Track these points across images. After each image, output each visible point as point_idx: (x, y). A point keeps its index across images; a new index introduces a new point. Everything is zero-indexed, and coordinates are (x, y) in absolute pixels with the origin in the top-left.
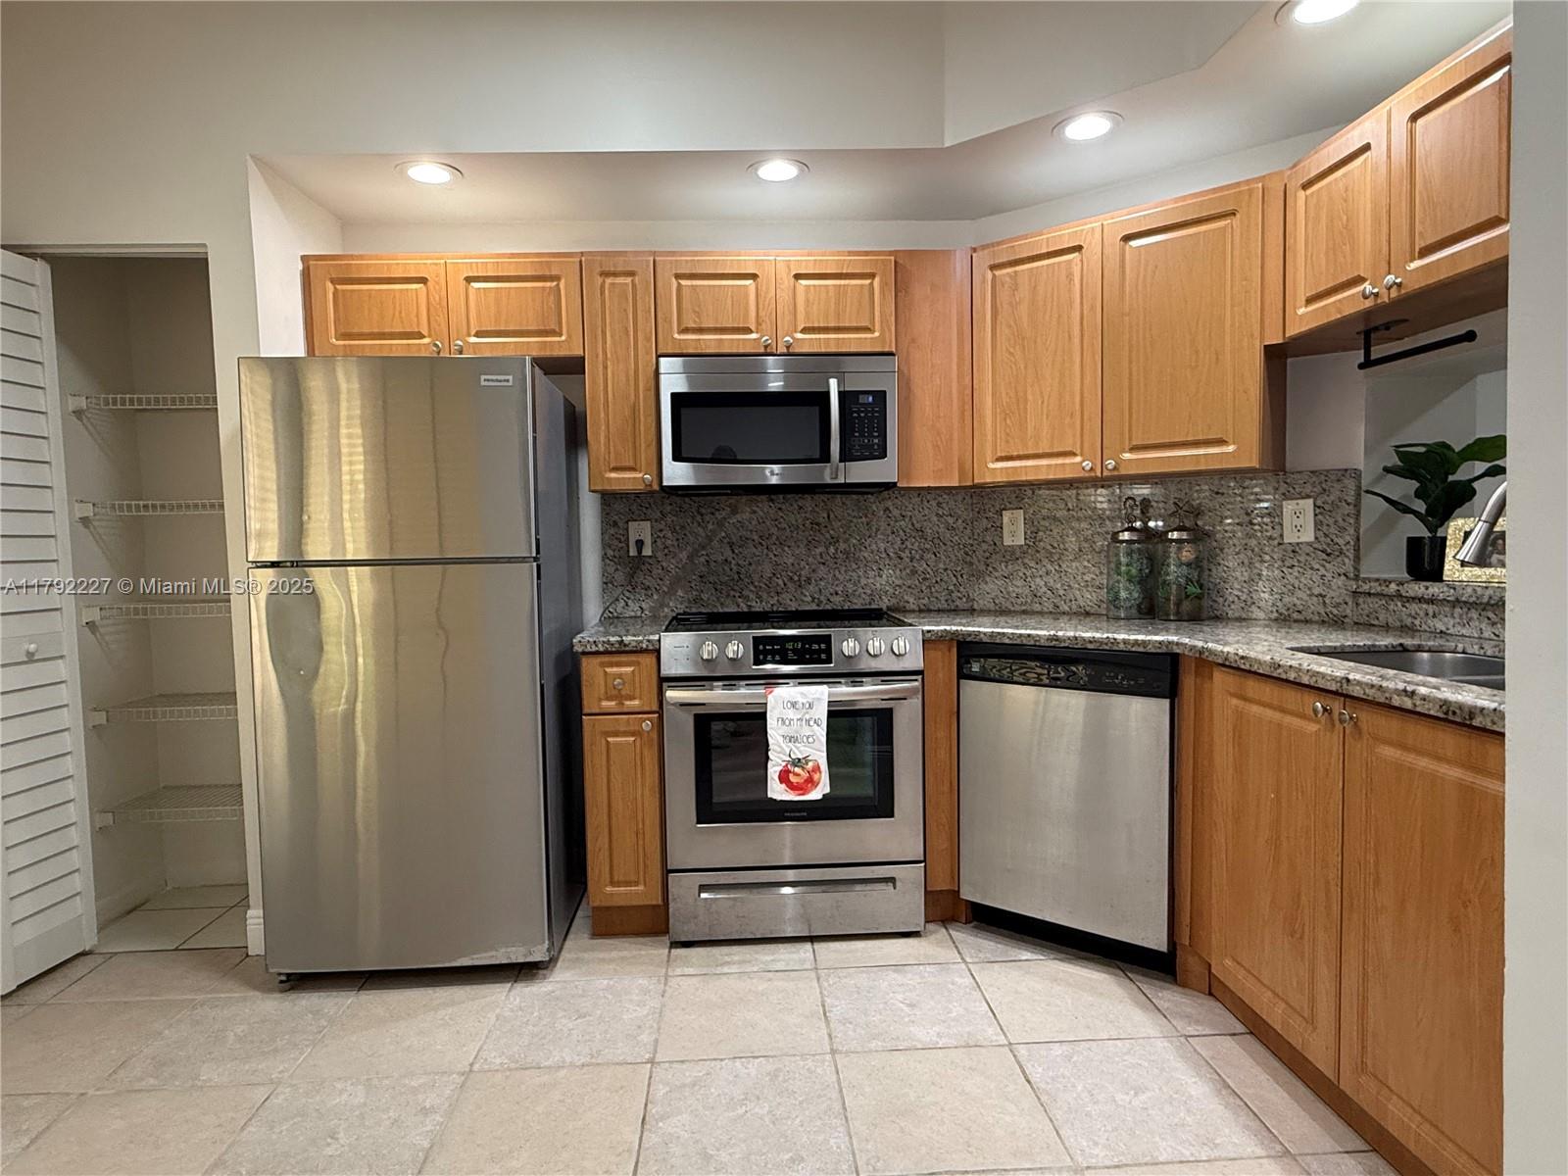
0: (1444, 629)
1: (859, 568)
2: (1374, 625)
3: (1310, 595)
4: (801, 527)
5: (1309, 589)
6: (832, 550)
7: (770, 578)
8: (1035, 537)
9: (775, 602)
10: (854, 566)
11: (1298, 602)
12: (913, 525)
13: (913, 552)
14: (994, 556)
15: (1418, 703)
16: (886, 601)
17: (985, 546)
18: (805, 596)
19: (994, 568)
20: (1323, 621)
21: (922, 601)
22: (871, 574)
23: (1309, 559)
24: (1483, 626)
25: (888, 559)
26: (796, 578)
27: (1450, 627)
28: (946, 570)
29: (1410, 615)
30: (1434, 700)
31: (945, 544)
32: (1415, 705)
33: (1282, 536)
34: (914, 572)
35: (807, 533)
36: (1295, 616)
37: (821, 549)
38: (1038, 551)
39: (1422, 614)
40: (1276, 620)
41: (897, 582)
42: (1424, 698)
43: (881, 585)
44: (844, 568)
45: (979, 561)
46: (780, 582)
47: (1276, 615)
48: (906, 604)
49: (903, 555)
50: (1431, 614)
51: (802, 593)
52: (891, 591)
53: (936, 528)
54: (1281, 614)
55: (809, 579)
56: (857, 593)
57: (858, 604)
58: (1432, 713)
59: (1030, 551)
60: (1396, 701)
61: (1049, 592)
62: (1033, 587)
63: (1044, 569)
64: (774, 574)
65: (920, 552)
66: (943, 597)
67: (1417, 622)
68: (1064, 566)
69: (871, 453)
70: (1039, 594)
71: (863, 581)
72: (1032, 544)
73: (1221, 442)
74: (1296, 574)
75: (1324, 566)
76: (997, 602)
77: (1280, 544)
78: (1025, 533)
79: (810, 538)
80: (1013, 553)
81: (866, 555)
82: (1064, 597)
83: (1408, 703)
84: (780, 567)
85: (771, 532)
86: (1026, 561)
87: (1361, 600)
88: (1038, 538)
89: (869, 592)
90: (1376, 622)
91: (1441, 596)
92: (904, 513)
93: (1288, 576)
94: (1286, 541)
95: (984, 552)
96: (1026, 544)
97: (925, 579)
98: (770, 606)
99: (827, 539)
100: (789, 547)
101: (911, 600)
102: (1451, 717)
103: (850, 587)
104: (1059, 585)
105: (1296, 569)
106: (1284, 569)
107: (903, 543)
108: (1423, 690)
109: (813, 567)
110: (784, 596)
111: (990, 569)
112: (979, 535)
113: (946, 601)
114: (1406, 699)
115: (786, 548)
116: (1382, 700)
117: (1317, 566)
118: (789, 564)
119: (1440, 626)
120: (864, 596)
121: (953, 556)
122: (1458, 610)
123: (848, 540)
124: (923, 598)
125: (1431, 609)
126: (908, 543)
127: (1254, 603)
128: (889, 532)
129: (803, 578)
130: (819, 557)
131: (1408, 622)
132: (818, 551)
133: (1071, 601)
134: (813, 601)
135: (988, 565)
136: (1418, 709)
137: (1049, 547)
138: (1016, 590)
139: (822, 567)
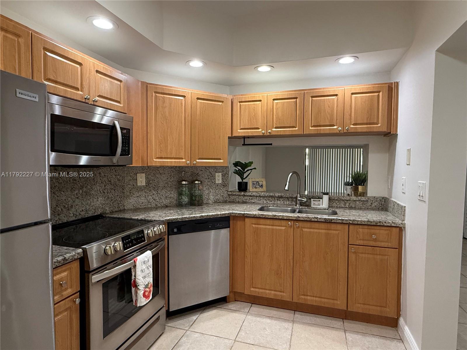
0: (254, 202)
1: (90, 198)
2: (235, 202)
3: (220, 196)
4: (69, 182)
5: (221, 194)
6: (81, 191)
7: (55, 208)
8: (149, 183)
9: (57, 219)
10: (89, 198)
11: (218, 198)
12: (108, 179)
13: (108, 190)
14: (133, 189)
15: (318, 219)
16: (100, 211)
17: (129, 186)
18: (71, 214)
19: (133, 194)
20: (223, 202)
21: (111, 209)
22: (95, 200)
23: (220, 187)
24: (264, 201)
25: (100, 194)
26: (67, 206)
27: (256, 201)
28: (117, 196)
29: (245, 199)
30: (322, 219)
31: (117, 186)
32: (318, 220)
33: (215, 182)
34: (108, 198)
35: (71, 185)
36: (218, 201)
37: (77, 192)
38: (150, 187)
39: (248, 199)
40: (214, 203)
41: (104, 202)
42: (320, 218)
43: (98, 204)
44: (85, 199)
45: (127, 192)
46: (60, 209)
47: (214, 201)
48: (106, 211)
49: (105, 191)
50: (251, 199)
51: (69, 213)
52: (102, 206)
53: (114, 180)
54: (215, 201)
55: (72, 206)
56: (90, 209)
57: (90, 214)
58: (322, 221)
59: (147, 187)
60: (313, 220)
61: (154, 200)
62: (148, 199)
63: (152, 193)
64: (57, 205)
65: (110, 190)
66: (116, 206)
67: (247, 201)
68: (159, 192)
69: (125, 153)
70: (150, 202)
71: (92, 204)
72: (148, 185)
73: (220, 159)
74: (218, 191)
75: (223, 189)
76: (134, 205)
77: (215, 184)
78: (146, 181)
79: (72, 187)
80: (141, 188)
81: (93, 192)
82: (159, 202)
83: (316, 220)
84: (60, 202)
85: (55, 185)
86: (146, 191)
87: (231, 196)
88: (150, 183)
89: (94, 208)
90: (235, 201)
91: (256, 195)
92: (105, 175)
93: (216, 192)
94: (216, 183)
95: (129, 188)
96: (146, 185)
97: (112, 200)
98: (55, 221)
99: (79, 187)
100: (63, 191)
101: (108, 209)
102: (327, 221)
103: (88, 207)
104: (157, 198)
105: (218, 190)
106: (216, 190)
107: (105, 187)
108: (319, 217)
109: (74, 200)
110: (61, 215)
111: (132, 194)
112: (127, 182)
113: (118, 208)
114: (316, 219)
115: (62, 192)
116: (309, 220)
117: (222, 189)
118: (64, 200)
119: (253, 201)
120: (92, 210)
121: (119, 190)
122: (258, 198)
123: (87, 186)
124: (111, 208)
125: (251, 198)
126: (106, 186)
127: (209, 199)
128: (101, 182)
129: (69, 206)
130: (76, 195)
131: (245, 201)
132: (76, 192)
133: (161, 203)
134: (74, 216)
135: (131, 193)
136: (319, 221)
137: (154, 186)
138: (142, 201)
139: (77, 200)
